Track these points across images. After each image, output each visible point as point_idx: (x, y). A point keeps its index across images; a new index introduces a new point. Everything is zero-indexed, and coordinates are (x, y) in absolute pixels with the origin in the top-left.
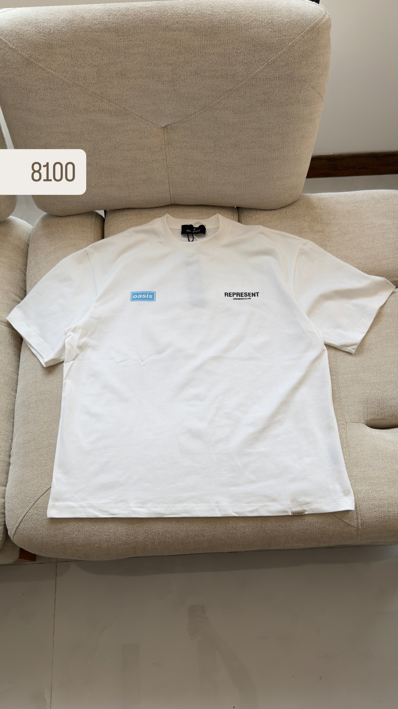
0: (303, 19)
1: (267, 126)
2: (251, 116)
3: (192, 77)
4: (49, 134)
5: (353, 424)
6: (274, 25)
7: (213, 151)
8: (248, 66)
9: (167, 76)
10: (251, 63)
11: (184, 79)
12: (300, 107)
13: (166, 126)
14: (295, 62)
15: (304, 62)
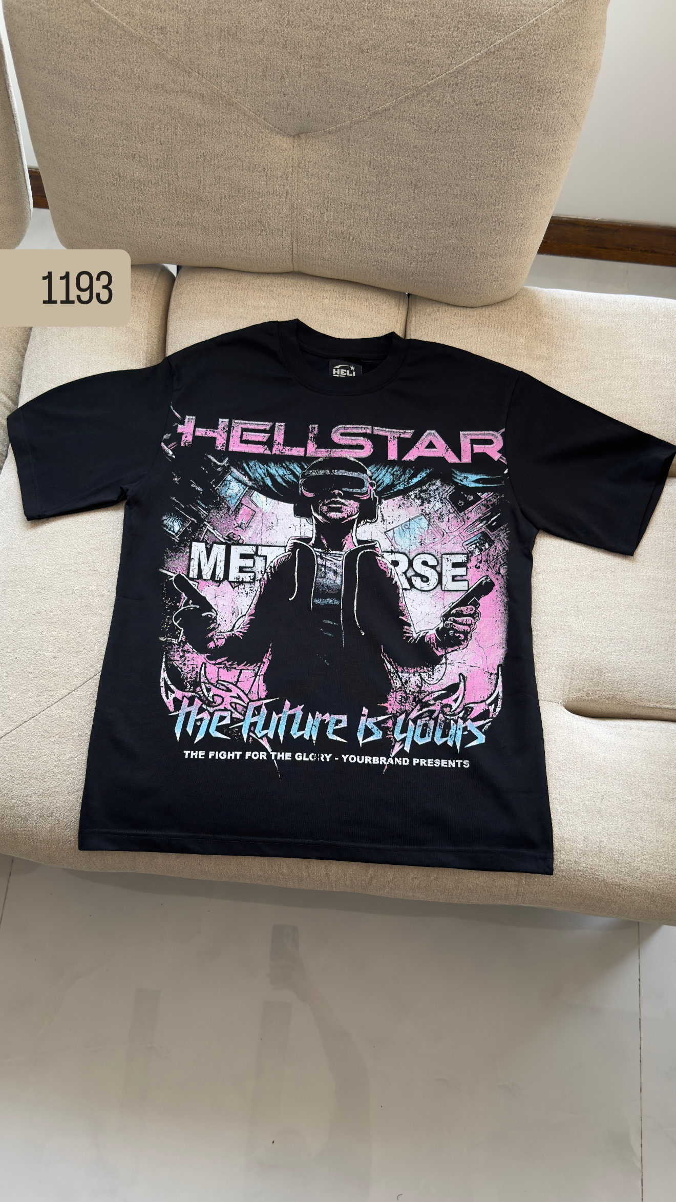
1: (474, 160)
2: (449, 139)
3: (352, 55)
4: (90, 120)
5: (542, 702)
7: (374, 190)
8: (452, 49)
10: (460, 45)
11: (337, 57)
12: (536, 136)
13: (298, 135)
14: (536, 55)
15: (553, 57)
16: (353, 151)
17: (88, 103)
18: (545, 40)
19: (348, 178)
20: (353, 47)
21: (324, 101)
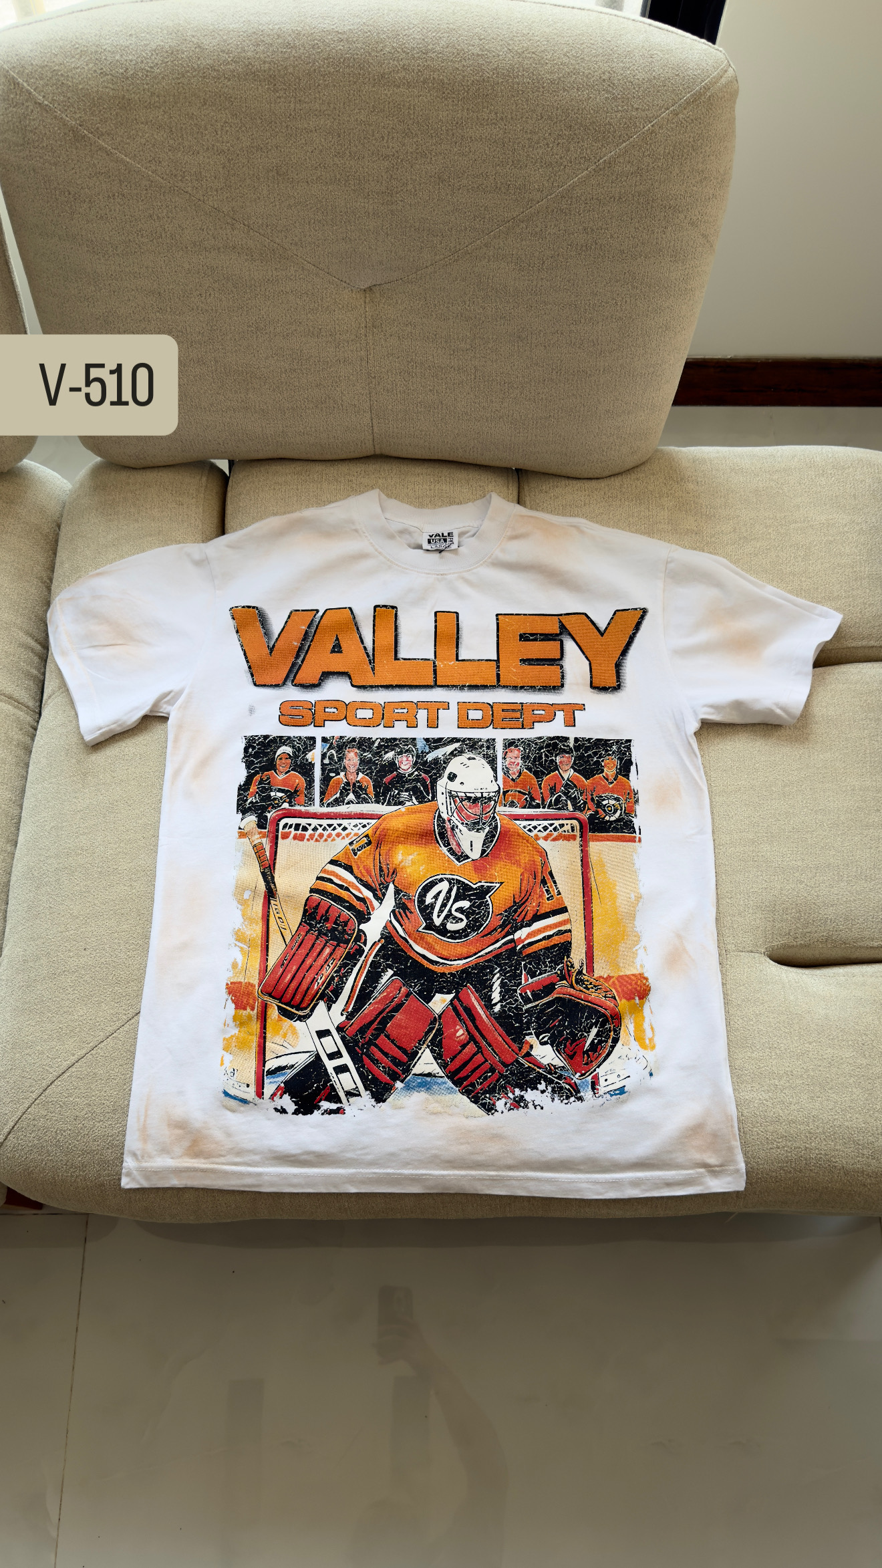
0: (677, 75)
1: (590, 300)
2: (556, 276)
3: (431, 187)
4: (114, 292)
5: (741, 954)
6: (614, 84)
7: (469, 347)
8: (553, 169)
9: (378, 182)
10: (561, 164)
12: (662, 264)
13: (370, 289)
14: (656, 167)
15: (676, 169)
16: (440, 301)
17: (109, 271)
18: (665, 149)
19: (435, 335)
20: (431, 177)
21: (400, 243)
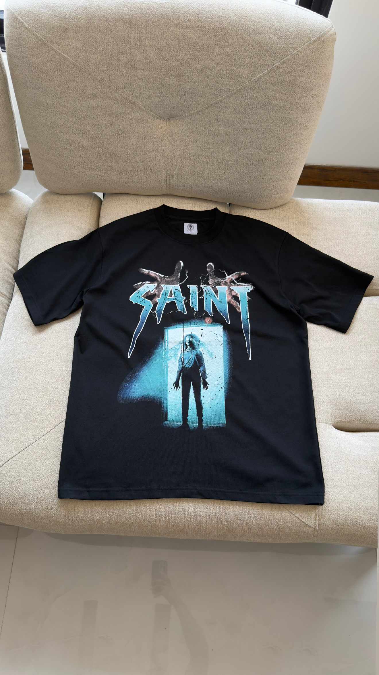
0: (309, 30)
2: (251, 117)
3: (198, 74)
5: (320, 423)
6: (281, 32)
7: (211, 147)
8: (252, 69)
10: (256, 67)
11: (190, 76)
12: (299, 114)
13: (169, 120)
14: (298, 70)
15: (307, 71)
16: (199, 126)
17: (54, 105)
18: (302, 62)
19: (196, 141)
20: (198, 70)
21: (183, 100)
